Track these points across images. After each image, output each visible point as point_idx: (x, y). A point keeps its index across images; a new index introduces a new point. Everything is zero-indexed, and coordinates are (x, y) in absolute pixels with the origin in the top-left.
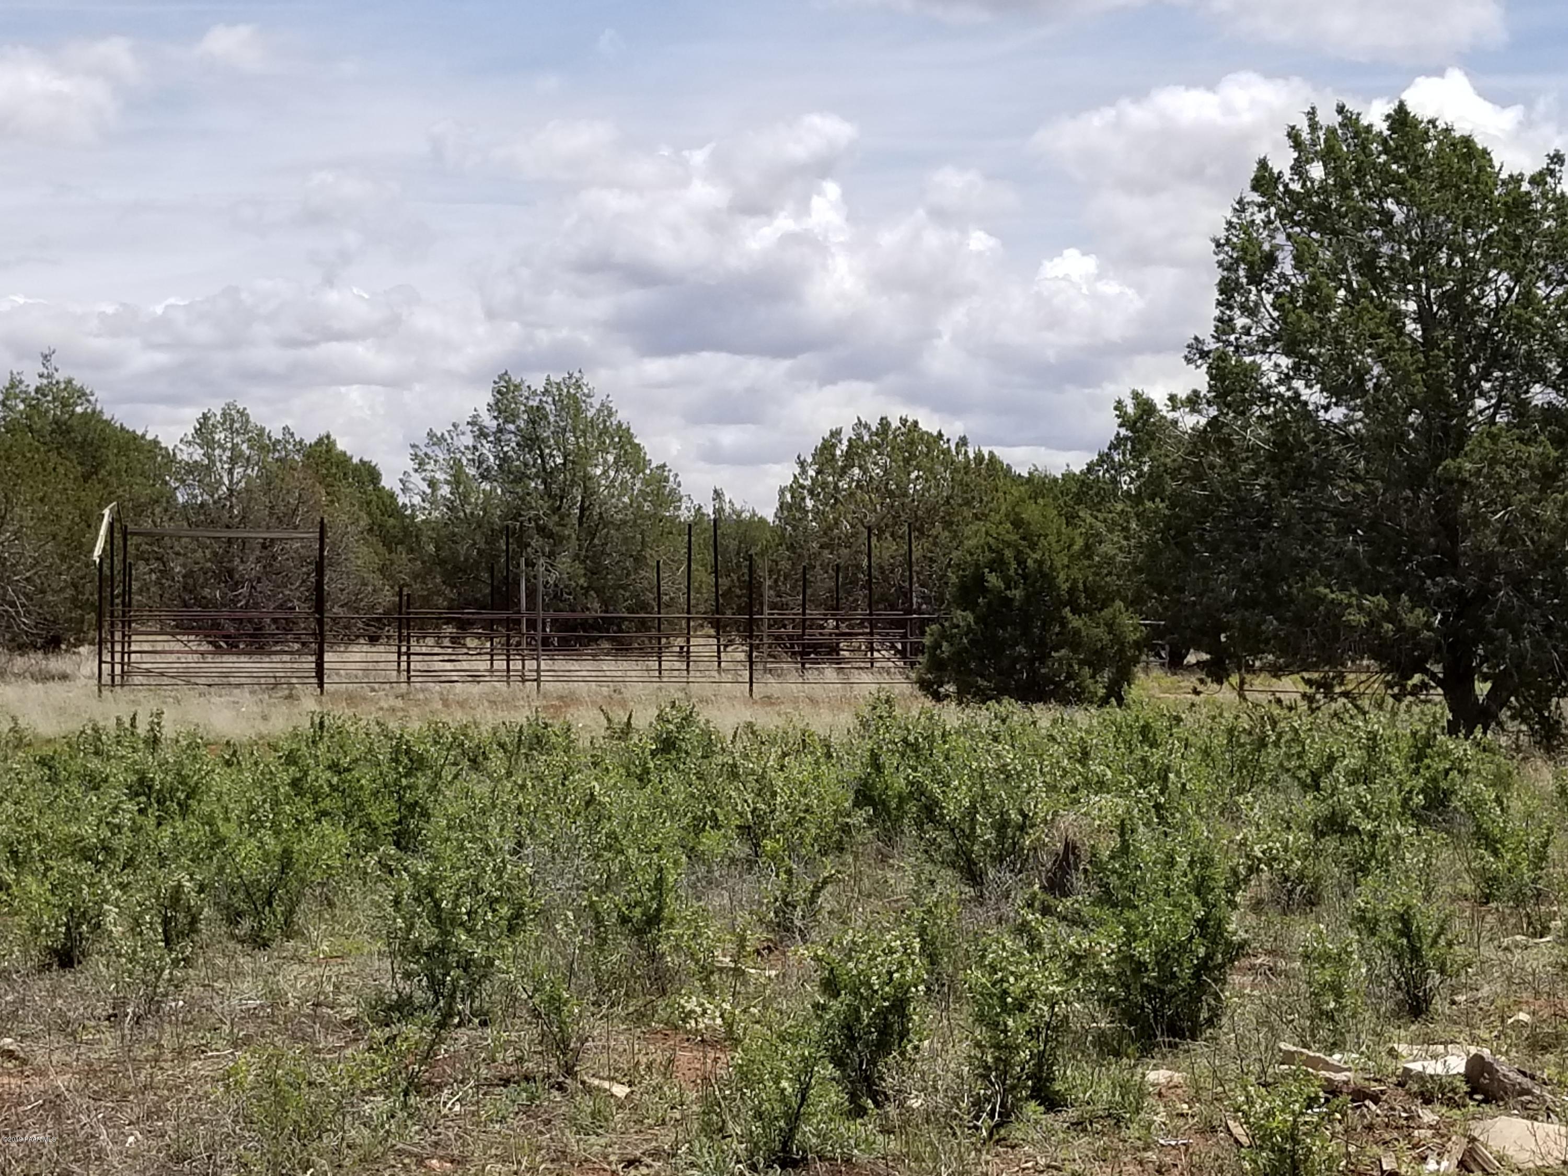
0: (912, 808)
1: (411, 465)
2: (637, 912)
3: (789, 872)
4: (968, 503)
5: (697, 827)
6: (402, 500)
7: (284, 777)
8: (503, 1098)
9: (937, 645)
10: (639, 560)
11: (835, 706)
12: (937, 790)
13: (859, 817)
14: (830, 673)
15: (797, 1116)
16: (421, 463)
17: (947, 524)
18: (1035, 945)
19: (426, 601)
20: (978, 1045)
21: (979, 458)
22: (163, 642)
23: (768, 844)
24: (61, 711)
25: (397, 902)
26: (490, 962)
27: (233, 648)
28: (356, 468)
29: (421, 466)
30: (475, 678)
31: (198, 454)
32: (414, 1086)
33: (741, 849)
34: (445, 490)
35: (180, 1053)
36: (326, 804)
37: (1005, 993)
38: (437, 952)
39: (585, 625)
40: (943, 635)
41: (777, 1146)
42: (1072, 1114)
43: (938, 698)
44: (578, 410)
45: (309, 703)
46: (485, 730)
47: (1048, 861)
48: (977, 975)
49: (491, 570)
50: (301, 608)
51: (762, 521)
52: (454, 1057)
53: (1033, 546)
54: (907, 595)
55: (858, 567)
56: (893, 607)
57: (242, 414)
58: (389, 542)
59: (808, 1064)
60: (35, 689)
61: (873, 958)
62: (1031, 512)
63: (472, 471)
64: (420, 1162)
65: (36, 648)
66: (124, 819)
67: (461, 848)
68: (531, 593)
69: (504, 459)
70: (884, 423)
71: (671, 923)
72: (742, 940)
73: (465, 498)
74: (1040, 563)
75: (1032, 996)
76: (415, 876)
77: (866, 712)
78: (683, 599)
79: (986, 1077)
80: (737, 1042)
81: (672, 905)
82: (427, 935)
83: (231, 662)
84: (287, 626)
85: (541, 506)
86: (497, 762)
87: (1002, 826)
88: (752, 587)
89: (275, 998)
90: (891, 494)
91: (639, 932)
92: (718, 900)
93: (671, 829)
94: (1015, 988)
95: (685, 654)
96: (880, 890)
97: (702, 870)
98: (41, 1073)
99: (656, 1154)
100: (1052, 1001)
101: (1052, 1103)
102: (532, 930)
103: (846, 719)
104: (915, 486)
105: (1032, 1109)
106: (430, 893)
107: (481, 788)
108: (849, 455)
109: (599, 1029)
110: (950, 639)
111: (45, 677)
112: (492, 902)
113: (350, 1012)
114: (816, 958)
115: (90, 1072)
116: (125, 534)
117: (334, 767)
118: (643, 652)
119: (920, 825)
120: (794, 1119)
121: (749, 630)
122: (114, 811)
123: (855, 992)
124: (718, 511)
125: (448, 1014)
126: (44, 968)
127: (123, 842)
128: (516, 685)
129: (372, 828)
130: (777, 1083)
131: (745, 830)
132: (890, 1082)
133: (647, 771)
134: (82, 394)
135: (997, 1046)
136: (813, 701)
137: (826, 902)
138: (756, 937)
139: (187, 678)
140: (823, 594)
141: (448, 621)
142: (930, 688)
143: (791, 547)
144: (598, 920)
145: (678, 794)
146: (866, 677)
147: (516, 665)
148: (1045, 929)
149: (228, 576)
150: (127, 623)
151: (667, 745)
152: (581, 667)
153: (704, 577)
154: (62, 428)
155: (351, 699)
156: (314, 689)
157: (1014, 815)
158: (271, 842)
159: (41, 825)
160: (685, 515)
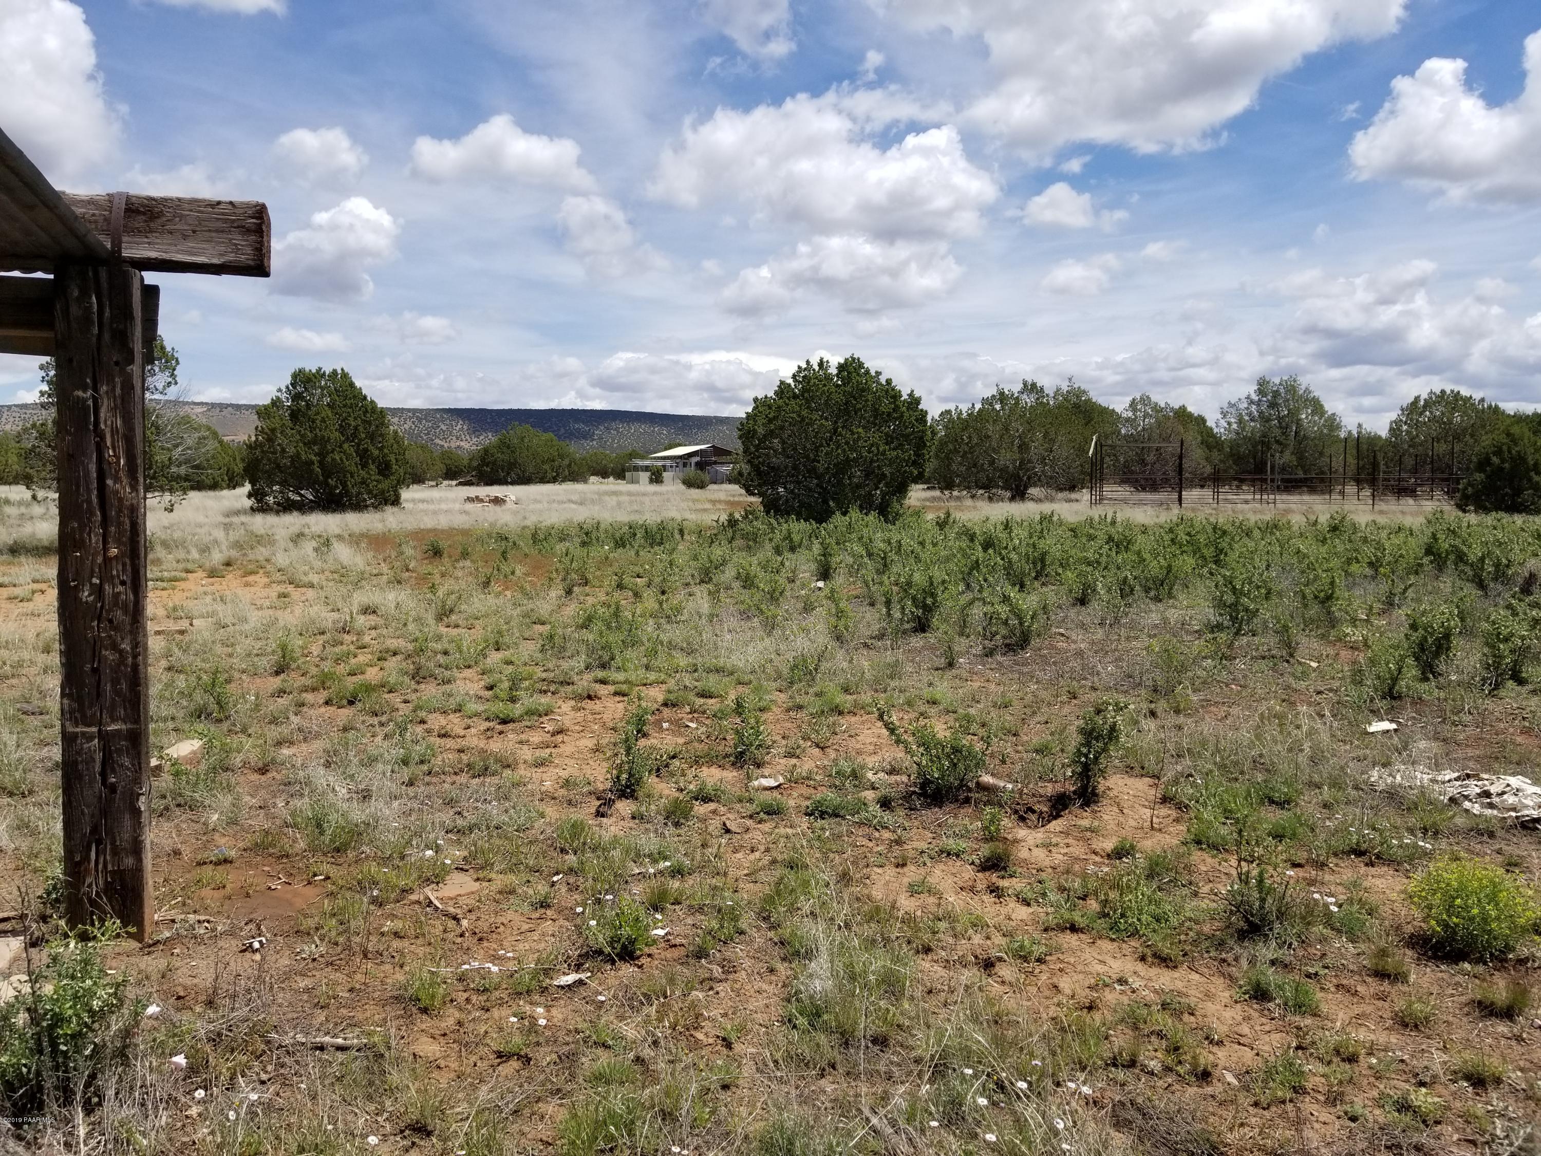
0: (1452, 557)
1: (1221, 416)
2: (1322, 594)
3: (1393, 581)
4: (1484, 427)
5: (1349, 562)
6: (1216, 430)
7: (1167, 538)
8: (1263, 665)
9: (1466, 489)
10: (1321, 454)
11: (1414, 514)
12: (1465, 549)
13: (1426, 560)
14: (1411, 501)
15: (1397, 679)
16: (1224, 414)
17: (1472, 436)
18: (1515, 614)
19: (1225, 471)
20: (1485, 655)
21: (1490, 407)
22: (1116, 488)
23: (1382, 570)
24: (1076, 513)
25: (1216, 586)
26: (1257, 610)
27: (1144, 489)
28: (1196, 418)
29: (1225, 417)
30: (1246, 502)
31: (1130, 414)
32: (1224, 657)
33: (1369, 571)
34: (1235, 426)
35: (1128, 638)
36: (1185, 548)
37: (1499, 633)
38: (1234, 606)
39: (1296, 480)
40: (1470, 484)
41: (1387, 690)
42: (1530, 687)
43: (1464, 511)
44: (1295, 391)
45: (1176, 510)
46: (1252, 522)
47: (1520, 581)
48: (1485, 625)
49: (1255, 458)
50: (1172, 474)
51: (1380, 437)
52: (1241, 647)
53: (1516, 444)
54: (1450, 467)
55: (1427, 455)
56: (1443, 472)
57: (1148, 397)
58: (1209, 447)
59: (1402, 658)
60: (1066, 506)
61: (1434, 616)
62: (1515, 430)
63: (1247, 418)
64: (1227, 686)
65: (1065, 489)
66: (1103, 551)
67: (1244, 565)
68: (1273, 467)
69: (1261, 413)
70: (1443, 392)
71: (1338, 599)
72: (1371, 607)
73: (1243, 429)
74: (1519, 452)
75: (1513, 635)
76: (1224, 576)
77: (1430, 516)
78: (1341, 470)
79: (1488, 669)
80: (1369, 647)
81: (1338, 593)
82: (1229, 598)
83: (1143, 495)
84: (1166, 481)
85: (1277, 432)
86: (1257, 534)
87: (1497, 565)
88: (1375, 465)
89: (1165, 621)
90: (1444, 423)
91: (1323, 602)
92: (1358, 592)
93: (1335, 563)
94: (1505, 632)
95: (1342, 493)
96: (1436, 591)
97: (1351, 579)
98: (1075, 642)
99: (1331, 690)
100: (1523, 638)
101: (1521, 682)
102: (1275, 599)
103: (1422, 520)
104: (1457, 418)
105: (1510, 684)
106: (1231, 583)
107: (1251, 545)
108: (1425, 406)
109: (1304, 640)
110: (1472, 486)
111: (1070, 501)
112: (1258, 587)
113: (1196, 628)
114: (1407, 615)
115: (1093, 643)
116: (1101, 446)
117: (1189, 534)
118: (1323, 492)
119: (1456, 564)
120: (1395, 680)
121: (1372, 482)
122: (1101, 548)
123: (1425, 630)
124: (1359, 433)
125: (1239, 630)
126: (1074, 605)
127: (1104, 559)
128: (1265, 505)
129: (1203, 557)
130: (1387, 665)
131: (1371, 564)
132: (1442, 667)
133: (1325, 539)
134: (1084, 392)
135: (1494, 656)
136: (1403, 513)
137: (1410, 593)
138: (1377, 606)
139: (1125, 501)
140: (1409, 467)
141: (1235, 479)
142: (1462, 508)
143: (1394, 447)
144: (1304, 597)
145: (1340, 548)
146: (1427, 503)
147: (1265, 497)
148: (1521, 607)
149: (1143, 462)
150: (1101, 480)
151: (1334, 529)
152: (1294, 498)
153: (1351, 461)
154: (1076, 406)
155: (1193, 510)
156: (1177, 505)
157: (1504, 561)
158: (1163, 562)
159: (1073, 552)
160: (1343, 435)
